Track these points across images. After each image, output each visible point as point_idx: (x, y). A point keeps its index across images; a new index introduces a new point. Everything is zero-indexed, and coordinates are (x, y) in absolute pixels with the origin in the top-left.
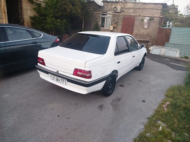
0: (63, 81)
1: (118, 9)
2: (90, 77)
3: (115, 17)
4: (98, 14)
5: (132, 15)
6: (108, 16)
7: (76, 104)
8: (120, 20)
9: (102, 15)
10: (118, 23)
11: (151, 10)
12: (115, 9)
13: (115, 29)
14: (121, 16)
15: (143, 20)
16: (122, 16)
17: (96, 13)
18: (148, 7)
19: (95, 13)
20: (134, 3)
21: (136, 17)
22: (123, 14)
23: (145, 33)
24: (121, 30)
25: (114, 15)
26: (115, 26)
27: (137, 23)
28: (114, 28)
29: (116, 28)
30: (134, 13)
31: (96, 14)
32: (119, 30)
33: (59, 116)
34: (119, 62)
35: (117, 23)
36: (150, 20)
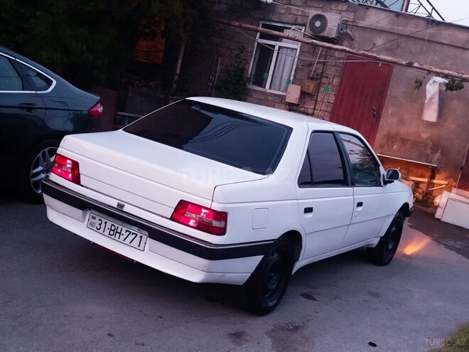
0: (131, 237)
1: (329, 25)
2: (221, 232)
3: (314, 54)
4: (249, 29)
5: (382, 57)
6: (284, 44)
7: (161, 317)
8: (333, 68)
9: (261, 37)
10: (324, 80)
11: (455, 50)
12: (318, 24)
13: (308, 99)
14: (337, 54)
15: (420, 85)
16: (343, 55)
17: (240, 27)
18: (445, 36)
19: (237, 24)
20: (393, 15)
21: (396, 70)
22: (348, 49)
23: (424, 136)
24: (330, 109)
25: (312, 44)
26: (311, 87)
27: (396, 90)
28: (303, 94)
29: (311, 95)
30: (389, 51)
31: (237, 30)
32: (324, 108)
33: (110, 335)
34: (308, 210)
35: (318, 78)
36: (450, 87)
